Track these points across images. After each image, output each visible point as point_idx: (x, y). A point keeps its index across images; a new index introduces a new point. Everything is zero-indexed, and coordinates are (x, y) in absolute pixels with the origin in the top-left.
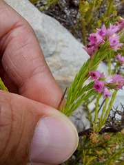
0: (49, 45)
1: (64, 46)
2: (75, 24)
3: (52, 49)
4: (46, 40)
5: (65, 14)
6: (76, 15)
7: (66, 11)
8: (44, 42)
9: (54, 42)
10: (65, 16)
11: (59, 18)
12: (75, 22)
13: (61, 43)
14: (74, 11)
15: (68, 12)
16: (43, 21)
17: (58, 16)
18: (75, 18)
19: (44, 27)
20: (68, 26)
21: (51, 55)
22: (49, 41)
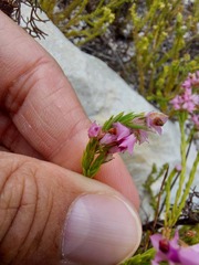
0: (94, 98)
1: (115, 99)
2: (125, 63)
3: (99, 104)
4: (92, 92)
5: (110, 48)
6: (126, 50)
7: (111, 44)
8: (89, 95)
9: (101, 94)
10: (110, 52)
11: (101, 54)
12: (125, 59)
13: (110, 95)
14: (123, 45)
15: (114, 46)
16: (88, 65)
17: (100, 51)
18: (125, 54)
19: (88, 73)
20: (115, 67)
21: (97, 113)
22: (95, 93)
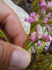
9: (21, 18)
11: (23, 7)
12: (30, 9)
14: (30, 4)
15: (27, 5)
16: (17, 9)
17: (23, 6)
18: (30, 7)
20: (27, 11)
